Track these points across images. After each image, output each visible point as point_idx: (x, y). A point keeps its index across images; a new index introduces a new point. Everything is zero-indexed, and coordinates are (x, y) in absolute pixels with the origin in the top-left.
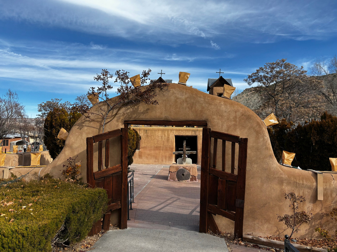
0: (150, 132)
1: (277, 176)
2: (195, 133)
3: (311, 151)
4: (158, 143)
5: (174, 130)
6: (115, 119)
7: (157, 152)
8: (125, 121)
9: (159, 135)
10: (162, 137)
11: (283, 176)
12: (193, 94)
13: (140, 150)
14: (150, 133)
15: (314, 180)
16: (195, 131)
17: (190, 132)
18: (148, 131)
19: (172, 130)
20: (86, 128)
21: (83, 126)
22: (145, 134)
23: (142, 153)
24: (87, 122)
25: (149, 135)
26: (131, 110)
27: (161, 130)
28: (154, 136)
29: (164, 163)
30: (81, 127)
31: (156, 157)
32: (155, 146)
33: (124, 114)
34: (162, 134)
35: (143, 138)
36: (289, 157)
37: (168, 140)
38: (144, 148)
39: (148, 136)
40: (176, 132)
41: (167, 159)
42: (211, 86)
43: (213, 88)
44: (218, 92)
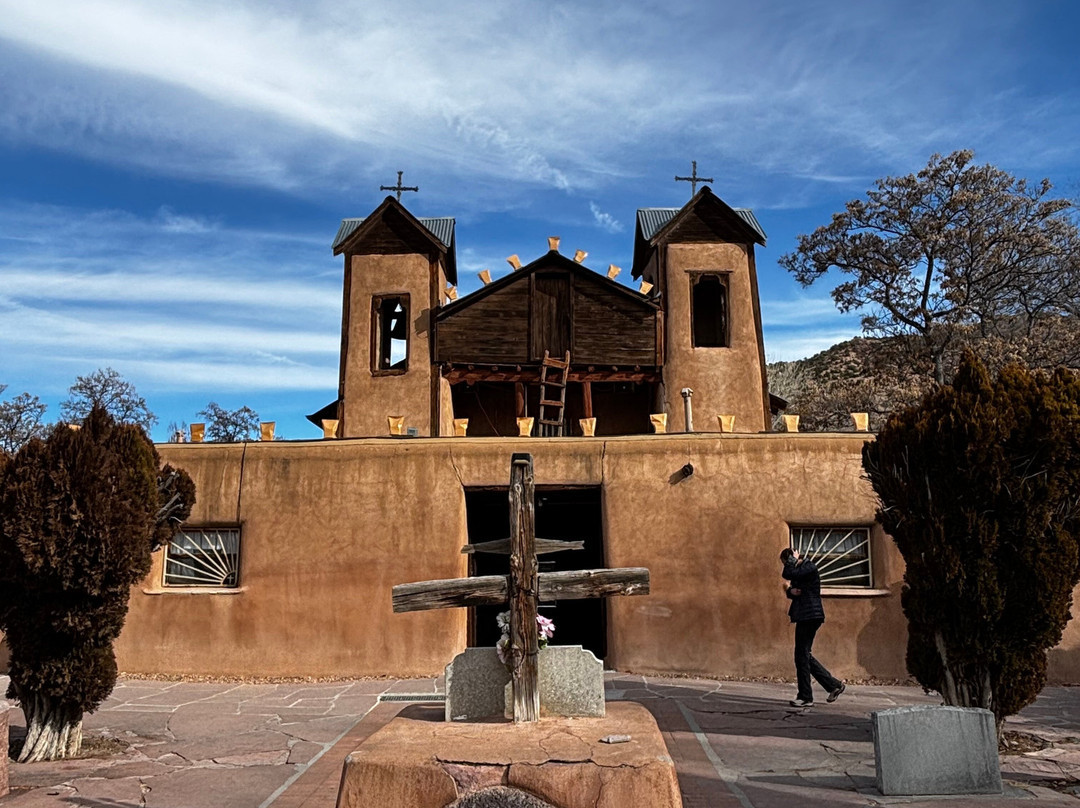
0: (305, 470)
2: (589, 470)
4: (359, 539)
5: (458, 456)
7: (353, 595)
9: (366, 490)
10: (382, 498)
13: (243, 589)
14: (310, 480)
16: (586, 456)
17: (560, 463)
18: (292, 467)
19: (445, 456)
22: (277, 488)
23: (252, 605)
25: (299, 489)
27: (376, 456)
28: (332, 495)
29: (397, 666)
31: (343, 632)
32: (341, 558)
34: (385, 483)
35: (266, 513)
37: (421, 518)
38: (271, 572)
39: (293, 495)
40: (469, 465)
41: (418, 640)
42: (656, 236)
43: (669, 251)
44: (696, 269)
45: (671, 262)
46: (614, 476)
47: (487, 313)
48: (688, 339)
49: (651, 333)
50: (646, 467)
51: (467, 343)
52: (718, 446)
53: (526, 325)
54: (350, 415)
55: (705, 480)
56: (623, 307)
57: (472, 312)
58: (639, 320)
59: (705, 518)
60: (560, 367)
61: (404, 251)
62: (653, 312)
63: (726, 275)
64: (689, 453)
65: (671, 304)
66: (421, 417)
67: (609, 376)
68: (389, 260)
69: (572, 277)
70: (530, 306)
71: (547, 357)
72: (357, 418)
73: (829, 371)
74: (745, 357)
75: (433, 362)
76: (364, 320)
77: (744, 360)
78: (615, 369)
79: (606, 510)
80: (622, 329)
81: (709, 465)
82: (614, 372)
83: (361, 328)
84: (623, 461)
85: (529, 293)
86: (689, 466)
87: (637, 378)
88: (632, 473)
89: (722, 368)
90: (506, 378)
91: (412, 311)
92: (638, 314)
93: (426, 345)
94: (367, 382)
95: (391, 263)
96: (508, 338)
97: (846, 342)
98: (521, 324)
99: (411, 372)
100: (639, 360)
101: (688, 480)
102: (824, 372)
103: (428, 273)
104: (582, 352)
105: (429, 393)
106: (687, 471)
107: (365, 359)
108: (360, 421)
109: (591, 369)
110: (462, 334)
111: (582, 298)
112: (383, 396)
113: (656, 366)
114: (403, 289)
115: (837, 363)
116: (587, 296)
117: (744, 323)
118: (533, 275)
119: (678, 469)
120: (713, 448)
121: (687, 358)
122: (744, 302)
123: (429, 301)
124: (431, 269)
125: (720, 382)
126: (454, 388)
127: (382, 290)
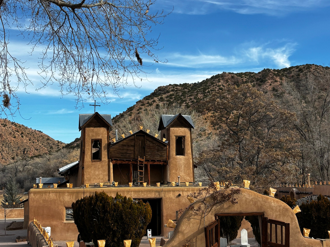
1: (303, 244)
2: (159, 195)
3: (312, 223)
6: (210, 213)
8: (215, 214)
11: (306, 244)
12: (255, 196)
15: (321, 245)
16: (159, 192)
17: (153, 193)
19: (129, 192)
20: (192, 220)
21: (190, 219)
24: (193, 216)
26: (219, 207)
30: (189, 219)
33: (215, 210)
36: (307, 232)
40: (134, 194)
42: (167, 126)
43: (170, 130)
44: (177, 135)
45: (171, 133)
46: (165, 196)
47: (123, 145)
48: (175, 154)
49: (165, 152)
50: (171, 194)
51: (118, 153)
52: (186, 190)
53: (133, 149)
54: (86, 172)
55: (183, 197)
56: (158, 144)
57: (119, 145)
58: (162, 148)
59: (183, 205)
60: (142, 161)
61: (100, 126)
62: (166, 146)
63: (184, 137)
64: (180, 191)
65: (171, 144)
66: (105, 173)
67: (154, 163)
68: (96, 129)
69: (145, 136)
70: (134, 144)
71: (139, 158)
72: (88, 173)
73: (210, 90)
74: (189, 158)
75: (108, 158)
76: (89, 146)
77: (188, 159)
78: (156, 161)
79: (163, 204)
80: (158, 150)
81: (184, 194)
82: (156, 162)
83: (88, 148)
84: (166, 193)
85: (134, 140)
86: (180, 194)
87: (161, 163)
88: (168, 196)
89: (183, 161)
90: (128, 163)
91: (102, 144)
92: (162, 147)
93: (106, 154)
94: (90, 163)
95: (97, 130)
96: (128, 152)
97: (219, 75)
98: (132, 148)
99: (102, 161)
100: (162, 159)
101: (180, 197)
102: (207, 90)
103: (107, 133)
104: (148, 156)
105: (107, 167)
106: (179, 195)
107: (89, 157)
108: (88, 174)
109: (150, 161)
110: (116, 151)
111: (148, 142)
112: (95, 167)
113: (166, 161)
114: (100, 138)
115: (214, 86)
116: (149, 141)
117: (188, 150)
118: (135, 135)
119: (178, 195)
120: (185, 190)
121: (174, 159)
122: (189, 144)
123: (107, 141)
124: (107, 132)
125: (182, 165)
126: (114, 166)
127: (94, 138)
